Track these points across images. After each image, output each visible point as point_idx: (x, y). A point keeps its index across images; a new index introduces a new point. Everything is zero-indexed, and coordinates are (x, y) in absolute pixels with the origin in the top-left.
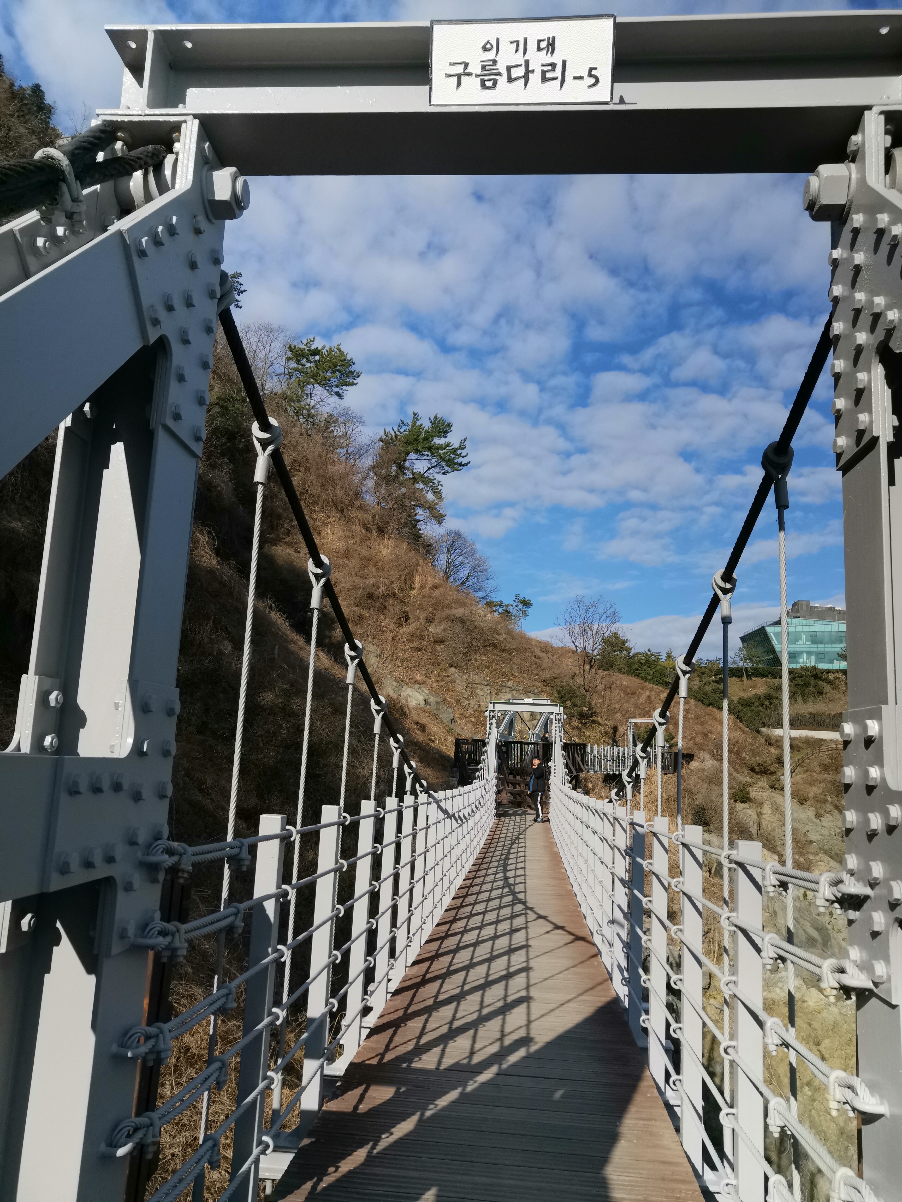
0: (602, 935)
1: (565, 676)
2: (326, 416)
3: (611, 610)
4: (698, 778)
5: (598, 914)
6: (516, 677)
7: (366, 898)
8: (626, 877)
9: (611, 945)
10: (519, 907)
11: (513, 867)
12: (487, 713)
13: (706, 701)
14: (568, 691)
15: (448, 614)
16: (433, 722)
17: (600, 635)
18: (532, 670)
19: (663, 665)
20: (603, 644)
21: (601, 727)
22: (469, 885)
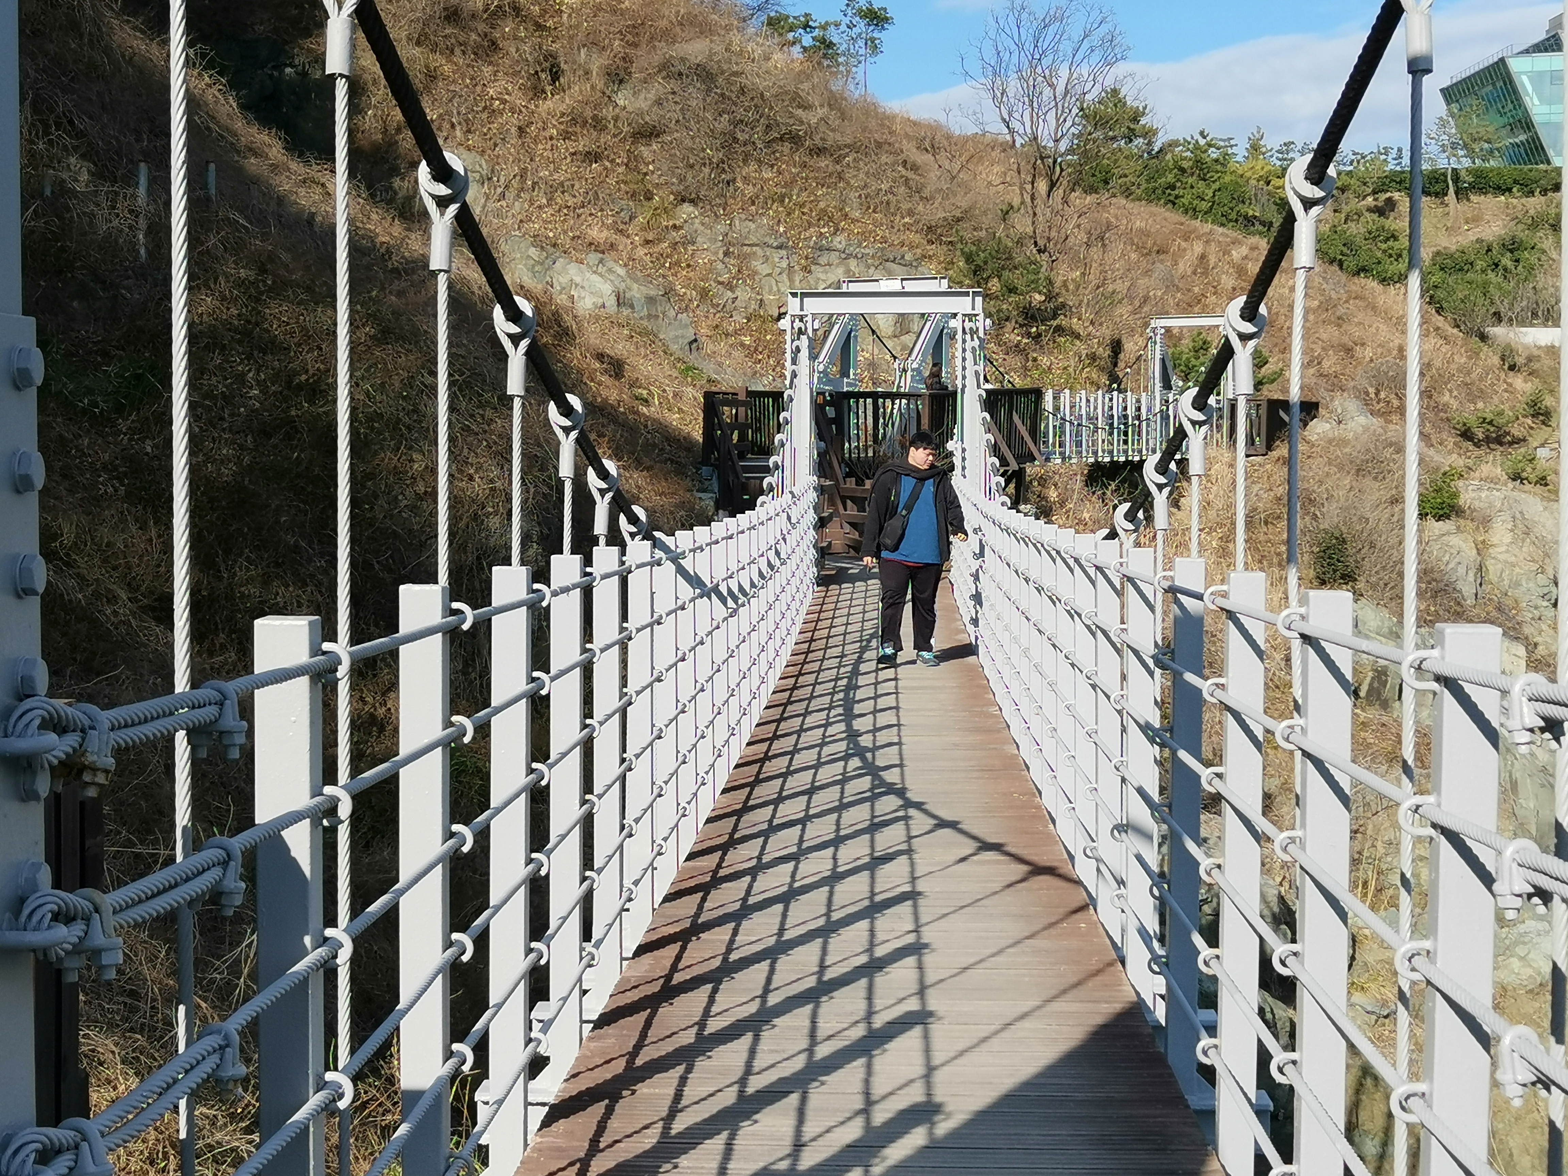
0: (1098, 860)
1: (985, 213)
3: (1104, 29)
4: (1330, 463)
5: (1086, 811)
6: (854, 221)
7: (519, 805)
8: (1155, 719)
9: (1121, 883)
10: (888, 804)
11: (869, 705)
12: (785, 323)
13: (1351, 263)
14: (994, 253)
15: (667, 56)
16: (642, 350)
17: (1074, 99)
18: (898, 201)
19: (1240, 172)
20: (1084, 122)
21: (1078, 342)
22: (762, 756)
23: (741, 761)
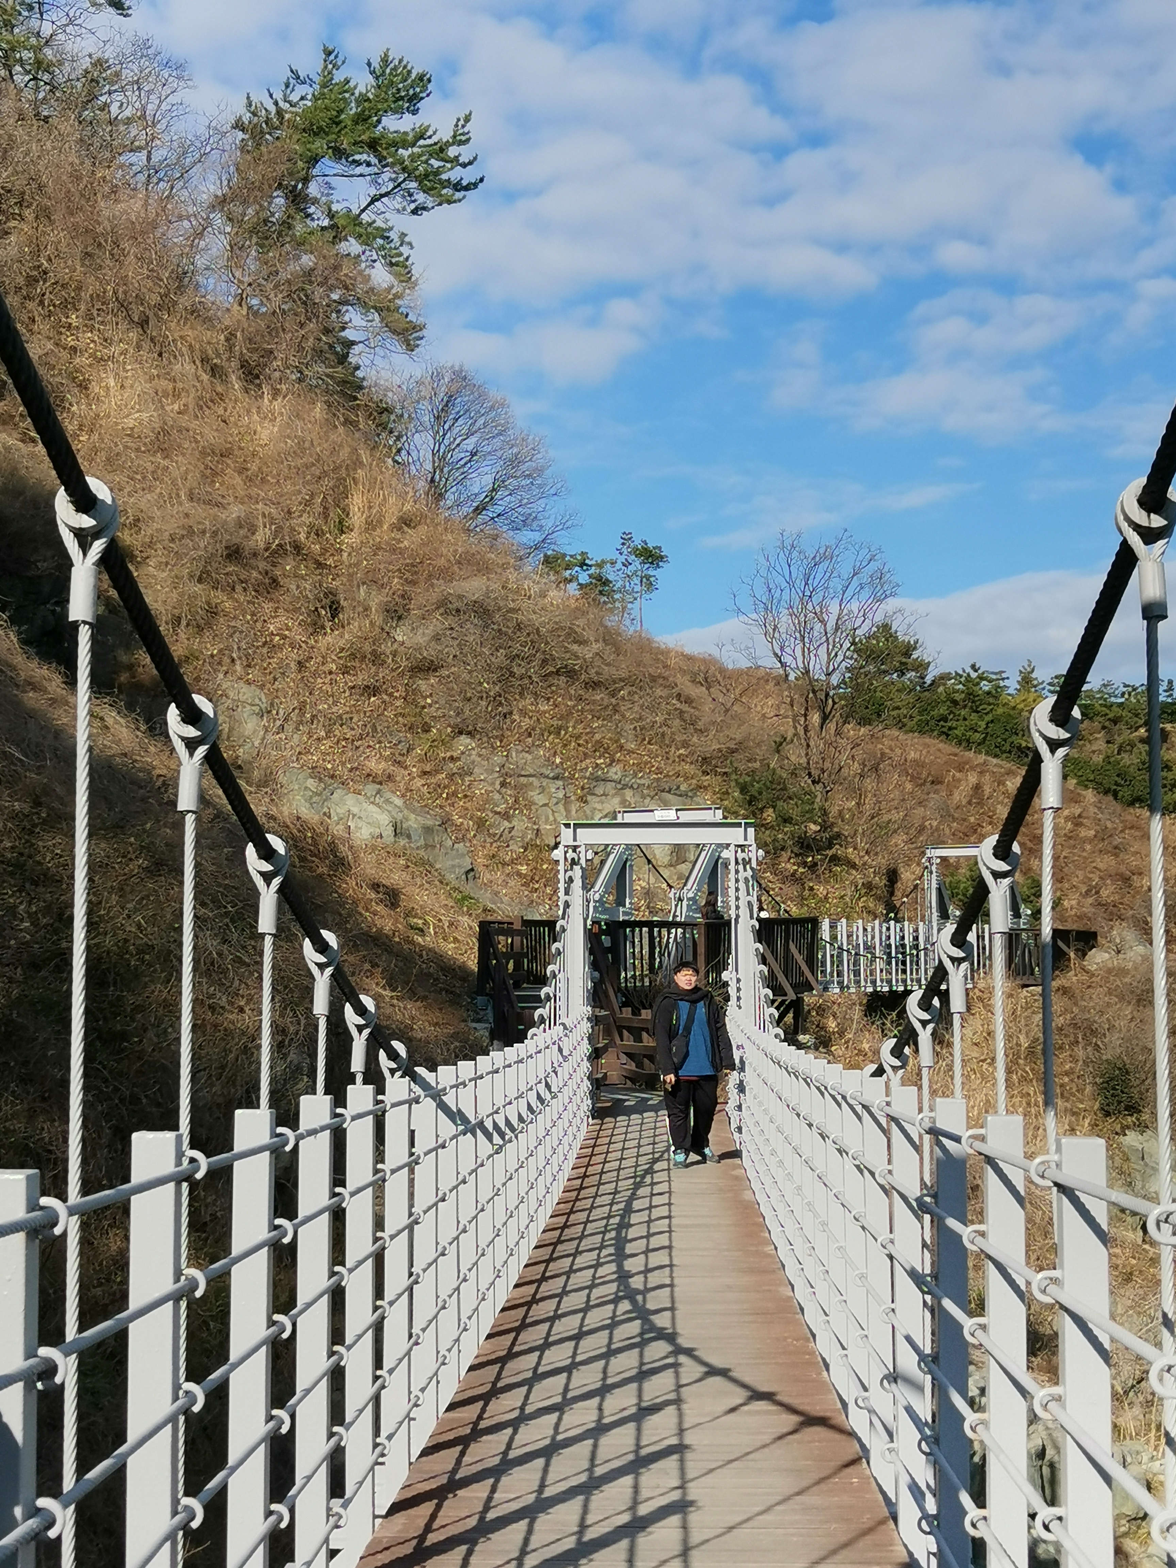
0: (871, 1411)
1: (759, 745)
2: (86, 63)
3: (873, 566)
4: (1110, 993)
5: (858, 1357)
6: (629, 752)
7: (261, 1358)
8: (924, 1265)
9: (891, 1435)
10: (658, 1350)
11: (641, 1245)
12: (558, 854)
13: (1125, 793)
14: (768, 784)
15: (445, 593)
16: (418, 880)
17: (844, 634)
18: (673, 733)
19: (1012, 704)
20: (855, 656)
21: (854, 872)
22: (529, 1298)
23: (507, 1305)
